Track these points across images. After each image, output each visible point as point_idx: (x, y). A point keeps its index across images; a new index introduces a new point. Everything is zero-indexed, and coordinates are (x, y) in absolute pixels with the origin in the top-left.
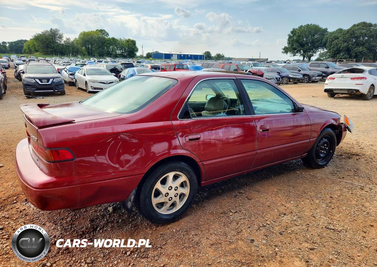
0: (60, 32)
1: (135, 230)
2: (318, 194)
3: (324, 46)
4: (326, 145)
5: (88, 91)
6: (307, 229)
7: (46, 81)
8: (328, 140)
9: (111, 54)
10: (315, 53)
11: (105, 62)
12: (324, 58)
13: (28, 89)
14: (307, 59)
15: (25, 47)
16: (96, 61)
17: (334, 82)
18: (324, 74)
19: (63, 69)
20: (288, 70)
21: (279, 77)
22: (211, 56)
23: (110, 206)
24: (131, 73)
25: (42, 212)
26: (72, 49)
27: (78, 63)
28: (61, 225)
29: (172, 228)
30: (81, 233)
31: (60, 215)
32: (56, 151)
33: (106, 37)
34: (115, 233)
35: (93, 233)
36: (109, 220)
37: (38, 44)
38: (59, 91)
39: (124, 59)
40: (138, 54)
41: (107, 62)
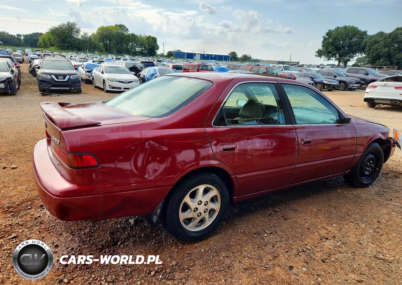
0: (78, 26)
1: (159, 247)
2: (364, 218)
3: (362, 50)
4: (372, 162)
5: (105, 90)
6: (353, 258)
7: (62, 77)
8: (374, 157)
9: (130, 52)
10: (352, 57)
11: (124, 60)
12: (362, 63)
13: (44, 85)
14: (342, 64)
15: (40, 41)
16: (115, 58)
17: (376, 91)
18: (362, 82)
19: (79, 65)
20: (323, 75)
21: (312, 82)
22: (237, 57)
23: (131, 218)
24: (152, 73)
25: (58, 221)
26: (89, 44)
27: (95, 59)
28: (79, 237)
29: (200, 247)
30: (101, 247)
31: (77, 224)
32: (79, 156)
33: (125, 33)
34: (137, 250)
35: (114, 248)
36: (131, 234)
37: (53, 38)
38: (75, 89)
39: (143, 58)
40: (159, 52)
41: (126, 60)
